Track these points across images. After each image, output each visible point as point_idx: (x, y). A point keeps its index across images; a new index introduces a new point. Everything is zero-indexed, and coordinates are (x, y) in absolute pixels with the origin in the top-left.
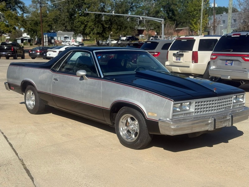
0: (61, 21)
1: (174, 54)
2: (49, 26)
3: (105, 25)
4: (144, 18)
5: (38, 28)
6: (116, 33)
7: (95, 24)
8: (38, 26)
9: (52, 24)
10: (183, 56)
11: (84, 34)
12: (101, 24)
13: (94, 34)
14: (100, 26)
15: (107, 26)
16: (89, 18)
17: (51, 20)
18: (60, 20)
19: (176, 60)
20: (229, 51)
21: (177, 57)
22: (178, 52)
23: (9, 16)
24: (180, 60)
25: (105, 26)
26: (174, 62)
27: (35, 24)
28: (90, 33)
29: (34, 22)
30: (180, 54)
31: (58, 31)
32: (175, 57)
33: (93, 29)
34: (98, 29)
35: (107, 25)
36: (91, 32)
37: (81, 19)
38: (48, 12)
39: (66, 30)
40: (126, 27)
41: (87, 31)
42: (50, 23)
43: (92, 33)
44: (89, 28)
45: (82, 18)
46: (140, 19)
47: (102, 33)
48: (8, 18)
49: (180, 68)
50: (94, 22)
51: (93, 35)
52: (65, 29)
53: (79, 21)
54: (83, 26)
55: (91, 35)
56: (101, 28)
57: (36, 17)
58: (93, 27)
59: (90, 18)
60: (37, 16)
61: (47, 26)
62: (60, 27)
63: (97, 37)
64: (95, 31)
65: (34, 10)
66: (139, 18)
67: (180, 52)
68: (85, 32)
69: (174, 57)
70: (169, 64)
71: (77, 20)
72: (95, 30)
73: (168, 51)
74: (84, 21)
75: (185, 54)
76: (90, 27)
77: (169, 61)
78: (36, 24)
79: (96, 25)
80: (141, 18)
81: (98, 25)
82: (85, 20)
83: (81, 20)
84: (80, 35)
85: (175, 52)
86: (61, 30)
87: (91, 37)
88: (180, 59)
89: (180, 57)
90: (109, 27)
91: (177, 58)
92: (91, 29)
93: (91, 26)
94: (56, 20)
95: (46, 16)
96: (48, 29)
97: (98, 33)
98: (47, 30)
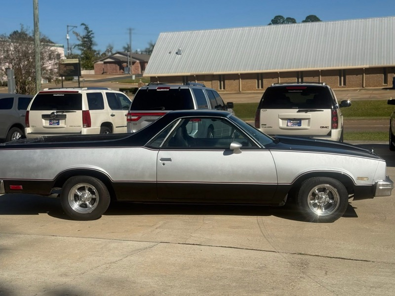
1: (45, 116)
10: (66, 118)
20: (160, 109)
21: (51, 120)
24: (59, 124)
26: (44, 127)
30: (58, 115)
32: (46, 120)
67: (57, 112)
69: (43, 120)
73: (28, 112)
75: (69, 115)
77: (33, 126)
85: (47, 112)
88: (59, 122)
89: (58, 120)
91: (51, 122)
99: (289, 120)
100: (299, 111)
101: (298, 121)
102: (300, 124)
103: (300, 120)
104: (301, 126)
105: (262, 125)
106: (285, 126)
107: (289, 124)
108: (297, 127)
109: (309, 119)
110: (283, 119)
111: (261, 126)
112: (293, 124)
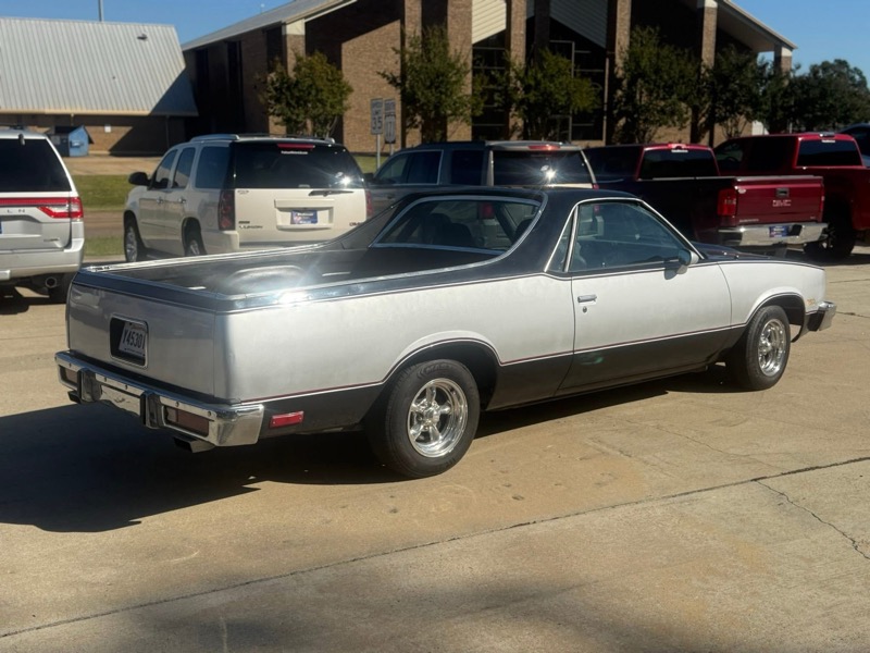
99: (295, 210)
100: (312, 194)
101: (311, 213)
102: (314, 219)
103: (315, 210)
104: (316, 222)
105: (241, 222)
106: (287, 224)
107: (295, 218)
108: (309, 225)
109: (330, 209)
110: (281, 209)
111: (237, 224)
112: (302, 220)
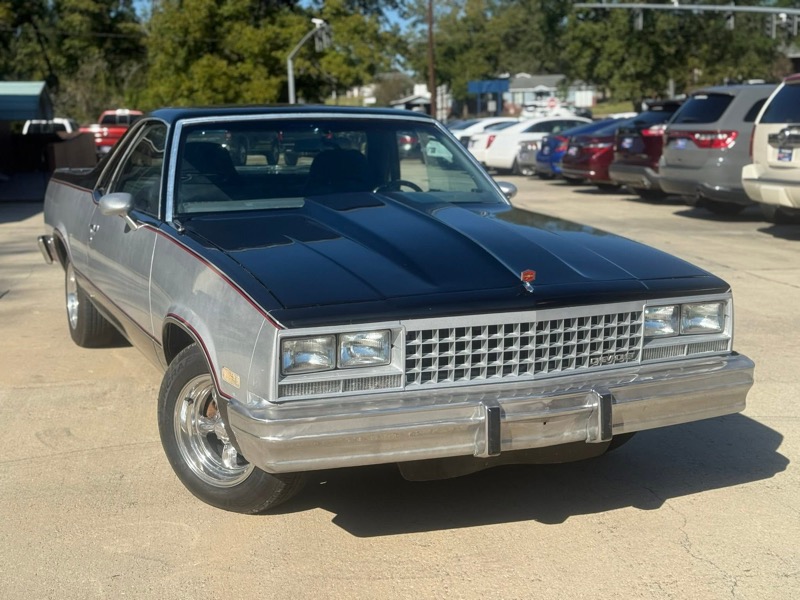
0: (528, 42)
1: (773, 139)
2: (489, 58)
3: (665, 48)
4: (794, 15)
5: (456, 68)
6: (712, 73)
7: (629, 45)
8: (454, 59)
9: (498, 51)
11: (592, 79)
12: (651, 44)
13: (624, 78)
14: (646, 49)
15: (672, 50)
16: (609, 24)
17: (496, 39)
18: (525, 39)
19: (779, 159)
21: (781, 148)
22: (783, 131)
23: (356, 31)
24: (790, 160)
25: (663, 51)
26: (772, 167)
27: (445, 55)
28: (611, 76)
29: (443, 49)
30: (791, 136)
31: (519, 72)
32: (774, 147)
33: (623, 60)
34: (639, 62)
35: (669, 45)
36: (616, 72)
37: (582, 30)
38: (489, 15)
39: (542, 70)
40: (741, 51)
41: (602, 68)
42: (491, 49)
43: (616, 77)
44: (608, 59)
45: (587, 27)
46: (781, 19)
47: (652, 73)
48: (352, 38)
49: (790, 189)
50: (627, 38)
51: (620, 83)
52: (541, 66)
53: (574, 39)
54: (588, 53)
55: (614, 81)
56: (648, 58)
57: (451, 32)
58: (621, 55)
59: (612, 27)
60: (454, 27)
61: (481, 60)
62: (524, 59)
63: (634, 89)
64: (630, 68)
65: (448, 10)
66: (777, 14)
67: (790, 128)
68: (595, 74)
69: (770, 148)
70: (756, 176)
71: (570, 34)
72: (627, 64)
73: (755, 127)
74: (590, 35)
76: (611, 55)
77: (757, 163)
78: (450, 54)
79: (633, 50)
80: (783, 16)
81: (640, 49)
82: (595, 34)
83: (583, 34)
84: (581, 84)
85: (775, 128)
86: (528, 71)
87: (613, 90)
88: (790, 155)
89: (791, 148)
90: (677, 52)
91: (780, 152)
92: (615, 61)
93: (616, 53)
94: (512, 41)
95: (479, 28)
96: (486, 68)
97: (639, 76)
98: (482, 71)
